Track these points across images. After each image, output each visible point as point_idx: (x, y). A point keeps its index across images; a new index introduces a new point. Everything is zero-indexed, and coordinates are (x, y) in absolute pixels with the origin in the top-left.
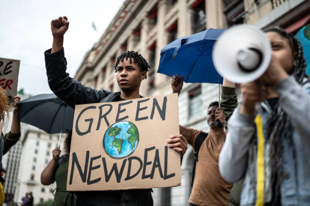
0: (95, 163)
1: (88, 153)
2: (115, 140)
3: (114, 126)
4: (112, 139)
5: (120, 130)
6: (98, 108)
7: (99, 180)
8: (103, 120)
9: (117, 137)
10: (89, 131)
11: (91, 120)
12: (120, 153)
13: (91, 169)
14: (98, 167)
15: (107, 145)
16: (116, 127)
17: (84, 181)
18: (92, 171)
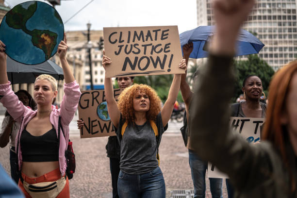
0: (94, 124)
1: (89, 118)
2: (104, 111)
3: (102, 104)
4: (102, 111)
5: (105, 106)
6: (91, 93)
7: (98, 132)
8: (95, 100)
9: (105, 110)
10: (88, 107)
11: (88, 100)
12: (107, 118)
13: (93, 127)
14: (97, 125)
15: (99, 114)
16: (103, 104)
17: (89, 133)
18: (93, 128)
